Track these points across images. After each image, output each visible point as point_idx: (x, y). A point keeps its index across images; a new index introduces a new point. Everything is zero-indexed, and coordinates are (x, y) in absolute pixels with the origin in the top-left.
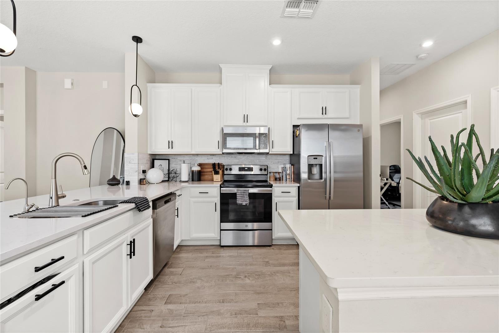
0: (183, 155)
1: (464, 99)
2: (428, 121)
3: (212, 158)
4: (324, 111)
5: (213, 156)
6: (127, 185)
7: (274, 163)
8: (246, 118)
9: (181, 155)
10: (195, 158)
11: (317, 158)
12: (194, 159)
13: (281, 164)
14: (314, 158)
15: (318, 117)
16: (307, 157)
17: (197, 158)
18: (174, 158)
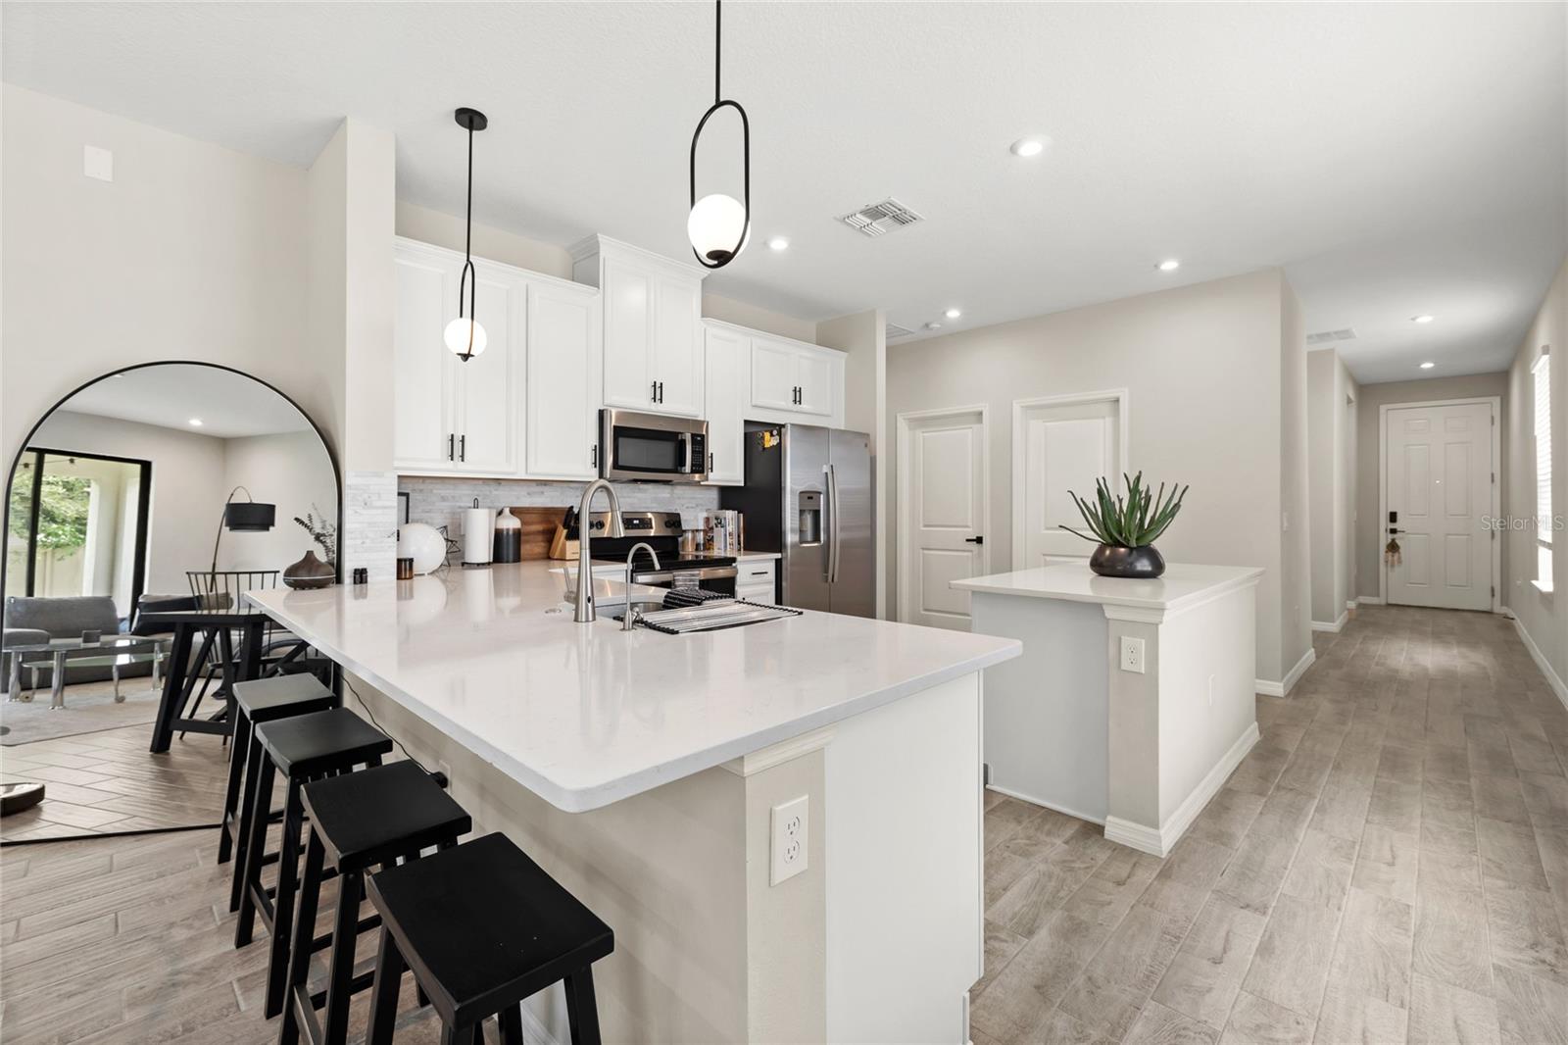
0: (452, 481)
1: (980, 409)
2: (920, 434)
3: (542, 493)
4: (797, 395)
5: (545, 485)
6: (361, 582)
7: (687, 508)
8: (657, 392)
9: (446, 481)
10: (490, 492)
11: (812, 498)
12: (488, 493)
13: (701, 510)
14: (808, 498)
15: (786, 407)
16: (798, 494)
17: (496, 490)
18: (421, 491)
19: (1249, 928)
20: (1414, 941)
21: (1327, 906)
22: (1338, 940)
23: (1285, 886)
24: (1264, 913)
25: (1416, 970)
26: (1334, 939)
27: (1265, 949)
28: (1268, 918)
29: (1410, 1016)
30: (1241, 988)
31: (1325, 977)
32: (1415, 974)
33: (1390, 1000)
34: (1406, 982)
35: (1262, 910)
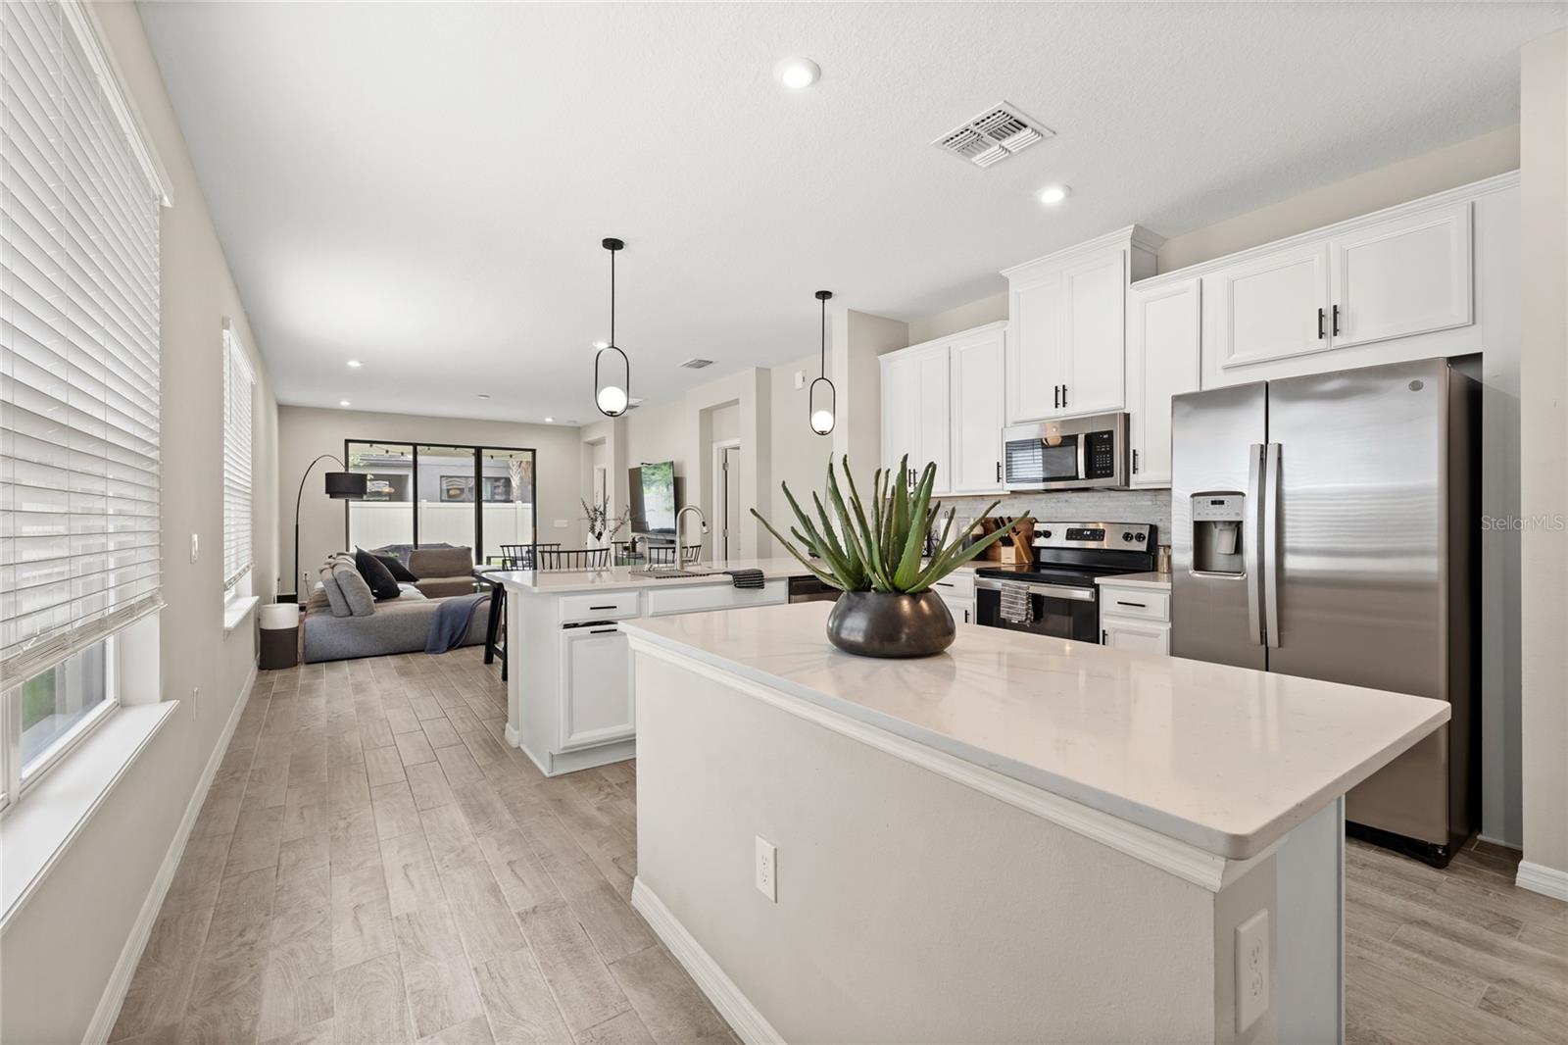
4: (1325, 322)
8: (1061, 397)
11: (1222, 503)
14: (1213, 503)
16: (1189, 496)
19: (518, 895)
20: (403, 985)
21: (486, 964)
22: (458, 935)
23: (530, 956)
24: (519, 914)
25: (395, 953)
26: (461, 934)
27: (494, 890)
28: (514, 914)
29: (391, 913)
30: (486, 861)
31: (449, 900)
32: (395, 950)
33: (405, 916)
34: (399, 937)
35: (523, 916)
